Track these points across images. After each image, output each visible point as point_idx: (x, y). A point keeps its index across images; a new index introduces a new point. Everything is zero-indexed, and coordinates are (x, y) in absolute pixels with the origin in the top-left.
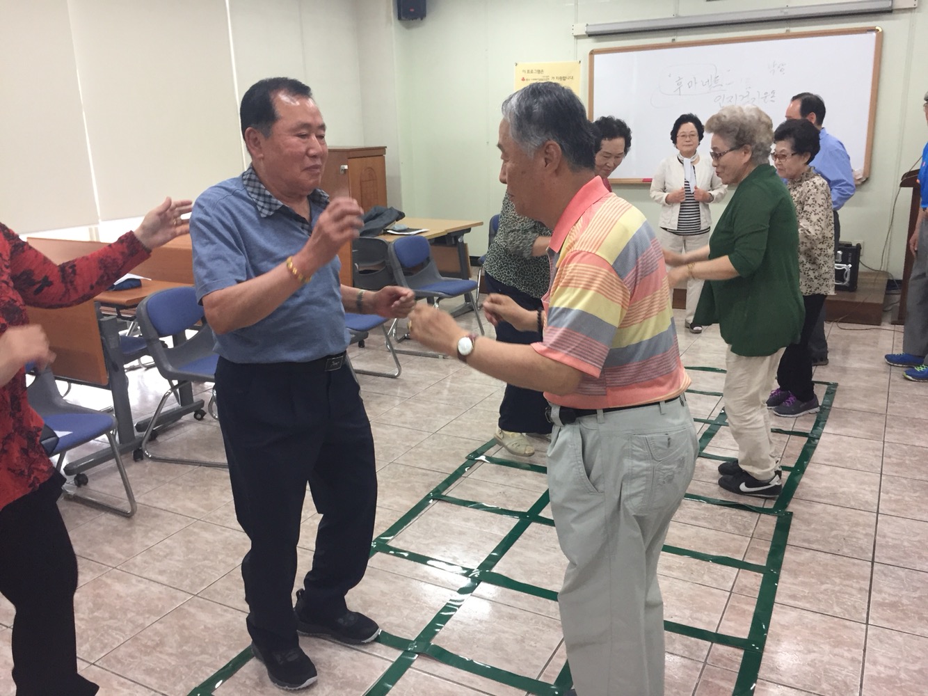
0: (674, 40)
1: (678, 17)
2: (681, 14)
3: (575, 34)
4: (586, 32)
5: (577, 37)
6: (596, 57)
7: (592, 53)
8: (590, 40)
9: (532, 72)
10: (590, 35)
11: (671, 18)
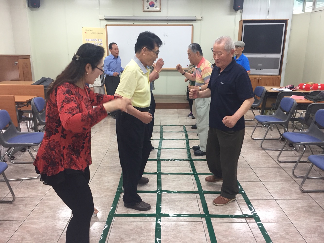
0: (133, 24)
1: (135, 16)
2: (136, 15)
3: (100, 19)
4: (104, 18)
5: (100, 20)
6: (108, 27)
7: (106, 25)
8: (105, 21)
9: (88, 30)
10: (106, 19)
11: (133, 17)
